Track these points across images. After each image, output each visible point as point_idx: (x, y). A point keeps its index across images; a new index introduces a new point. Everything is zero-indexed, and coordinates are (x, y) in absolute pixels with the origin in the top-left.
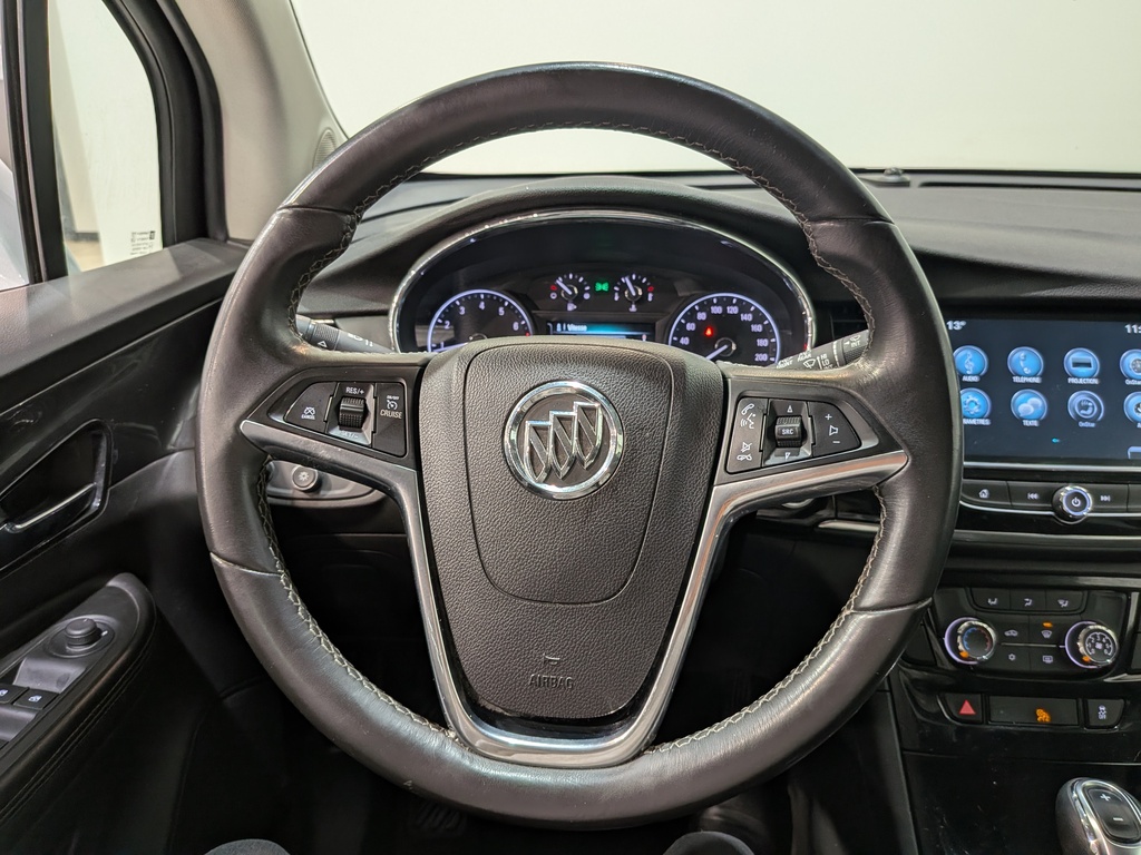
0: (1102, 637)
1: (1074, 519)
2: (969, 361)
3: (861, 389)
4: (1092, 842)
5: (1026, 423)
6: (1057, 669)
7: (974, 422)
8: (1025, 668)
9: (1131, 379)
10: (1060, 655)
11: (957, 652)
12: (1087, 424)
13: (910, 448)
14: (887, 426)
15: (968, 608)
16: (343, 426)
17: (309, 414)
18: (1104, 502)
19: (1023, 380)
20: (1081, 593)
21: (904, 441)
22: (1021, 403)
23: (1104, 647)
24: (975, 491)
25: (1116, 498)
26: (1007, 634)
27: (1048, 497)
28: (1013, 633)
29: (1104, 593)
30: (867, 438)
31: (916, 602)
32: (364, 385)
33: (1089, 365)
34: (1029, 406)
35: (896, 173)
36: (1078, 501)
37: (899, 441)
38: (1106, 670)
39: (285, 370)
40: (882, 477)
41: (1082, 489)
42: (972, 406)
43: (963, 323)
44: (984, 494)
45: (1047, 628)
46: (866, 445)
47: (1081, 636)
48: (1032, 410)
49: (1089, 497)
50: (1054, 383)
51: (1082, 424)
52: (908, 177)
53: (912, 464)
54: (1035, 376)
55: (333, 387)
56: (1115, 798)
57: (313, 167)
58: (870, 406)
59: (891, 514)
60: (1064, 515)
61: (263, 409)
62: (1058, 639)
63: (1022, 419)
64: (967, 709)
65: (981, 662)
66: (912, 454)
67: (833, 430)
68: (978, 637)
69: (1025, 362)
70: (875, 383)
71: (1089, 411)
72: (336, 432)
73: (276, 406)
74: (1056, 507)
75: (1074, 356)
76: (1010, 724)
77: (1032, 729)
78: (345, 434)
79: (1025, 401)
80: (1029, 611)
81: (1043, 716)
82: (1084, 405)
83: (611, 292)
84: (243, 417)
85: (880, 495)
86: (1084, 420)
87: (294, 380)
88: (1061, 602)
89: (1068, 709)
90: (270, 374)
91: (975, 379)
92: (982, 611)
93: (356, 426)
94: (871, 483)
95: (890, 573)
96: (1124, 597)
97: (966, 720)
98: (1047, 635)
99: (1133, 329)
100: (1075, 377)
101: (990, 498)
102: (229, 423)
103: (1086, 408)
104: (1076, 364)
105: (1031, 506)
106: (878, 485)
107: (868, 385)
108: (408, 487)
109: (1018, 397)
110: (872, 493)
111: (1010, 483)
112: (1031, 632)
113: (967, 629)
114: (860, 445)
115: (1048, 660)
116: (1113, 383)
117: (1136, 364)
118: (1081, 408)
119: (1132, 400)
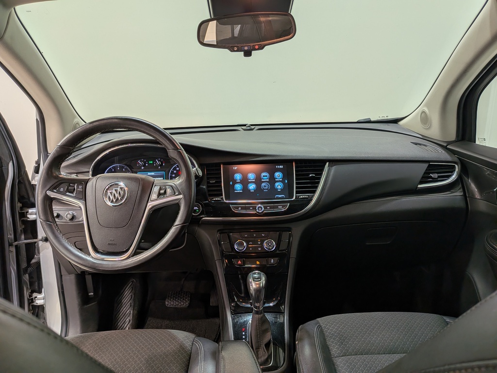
0: (271, 242)
1: (260, 213)
2: (238, 177)
5: (251, 191)
6: (262, 251)
7: (239, 191)
8: (254, 251)
9: (277, 179)
10: (262, 248)
11: (237, 249)
12: (266, 191)
15: (239, 237)
16: (69, 192)
17: (62, 190)
18: (268, 209)
19: (251, 181)
20: (267, 232)
23: (271, 245)
24: (237, 208)
25: (271, 207)
28: (250, 243)
29: (273, 232)
32: (74, 184)
33: (267, 176)
34: (252, 187)
35: (248, 126)
36: (260, 209)
39: (56, 181)
41: (261, 206)
42: (239, 187)
44: (240, 208)
45: (259, 241)
49: (263, 208)
50: (258, 181)
54: (254, 180)
55: (67, 184)
56: (259, 274)
57: (72, 131)
60: (257, 212)
61: (52, 189)
62: (262, 244)
64: (239, 262)
65: (243, 251)
68: (241, 244)
69: (251, 176)
71: (266, 187)
72: (68, 193)
73: (55, 188)
74: (255, 210)
75: (264, 174)
77: (255, 266)
78: (69, 194)
79: (251, 186)
80: (255, 237)
81: (258, 263)
83: (153, 163)
84: (48, 190)
85: (180, 204)
86: (265, 189)
87: (59, 183)
88: (262, 235)
89: (264, 261)
90: (54, 181)
91: (239, 181)
92: (244, 238)
93: (72, 193)
96: (278, 233)
97: (239, 265)
98: (259, 243)
99: (278, 167)
100: (263, 179)
101: (242, 209)
102: (44, 192)
104: (264, 176)
105: (250, 211)
108: (83, 205)
109: (249, 185)
111: (246, 205)
112: (255, 242)
113: (238, 242)
115: (260, 249)
116: (272, 180)
117: (278, 175)
118: (264, 186)
119: (277, 184)
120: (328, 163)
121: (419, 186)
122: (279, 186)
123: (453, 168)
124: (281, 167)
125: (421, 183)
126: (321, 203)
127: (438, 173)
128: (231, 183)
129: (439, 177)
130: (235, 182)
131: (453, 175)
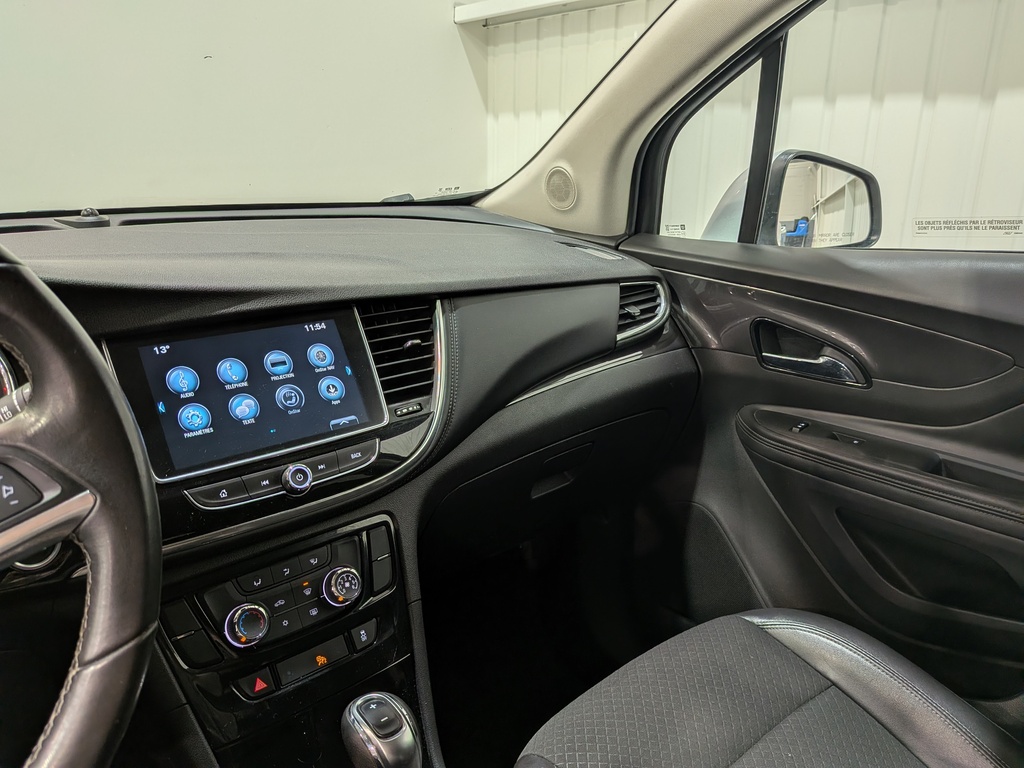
0: (348, 576)
1: (302, 491)
2: (182, 379)
3: (31, 440)
4: (372, 749)
5: (245, 422)
6: (324, 616)
7: (200, 433)
8: (298, 627)
9: (319, 368)
10: (322, 605)
11: (237, 639)
12: (294, 411)
13: (97, 488)
14: (66, 471)
15: (239, 597)
18: (322, 470)
19: (234, 386)
20: (325, 547)
21: (88, 481)
22: (237, 407)
23: (351, 584)
24: (215, 494)
25: (329, 464)
26: (276, 605)
27: (277, 479)
28: (281, 602)
29: (341, 542)
30: (48, 489)
31: (139, 633)
33: (284, 363)
34: (244, 408)
35: (91, 214)
36: (299, 476)
37: (82, 482)
38: (358, 601)
40: (76, 522)
41: (300, 466)
42: (195, 418)
43: (168, 347)
44: (224, 494)
45: (306, 587)
46: (48, 496)
47: (333, 582)
48: (247, 410)
49: (308, 471)
50: (259, 383)
51: (290, 412)
52: (106, 217)
53: (103, 501)
54: (243, 381)
56: (380, 703)
58: (43, 455)
59: (95, 557)
60: (293, 490)
62: (317, 592)
63: (241, 420)
65: (261, 639)
66: (99, 492)
67: (7, 491)
68: (252, 618)
69: (231, 370)
70: (43, 431)
71: (294, 400)
74: (285, 486)
75: (272, 357)
76: (298, 680)
77: (316, 676)
79: (240, 404)
80: (289, 579)
81: (321, 660)
82: (287, 396)
85: (79, 541)
86: (291, 408)
88: (312, 561)
89: (338, 646)
91: (191, 394)
92: (250, 595)
94: (67, 532)
95: (107, 616)
96: (356, 538)
97: (262, 695)
98: (308, 592)
99: (310, 328)
100: (276, 375)
101: (229, 496)
103: (290, 398)
104: (273, 365)
105: (265, 491)
106: (74, 532)
107: (36, 434)
110: (72, 542)
111: (244, 477)
112: (294, 594)
113: (241, 615)
114: (42, 497)
115: (314, 612)
116: (306, 375)
117: (320, 355)
118: (286, 399)
119: (324, 384)
120: (438, 303)
121: (620, 337)
122: (332, 390)
123: (652, 291)
124: (320, 326)
125: (622, 328)
126: (455, 418)
127: (636, 304)
128: (161, 408)
129: (643, 312)
130: (176, 401)
131: (659, 305)
